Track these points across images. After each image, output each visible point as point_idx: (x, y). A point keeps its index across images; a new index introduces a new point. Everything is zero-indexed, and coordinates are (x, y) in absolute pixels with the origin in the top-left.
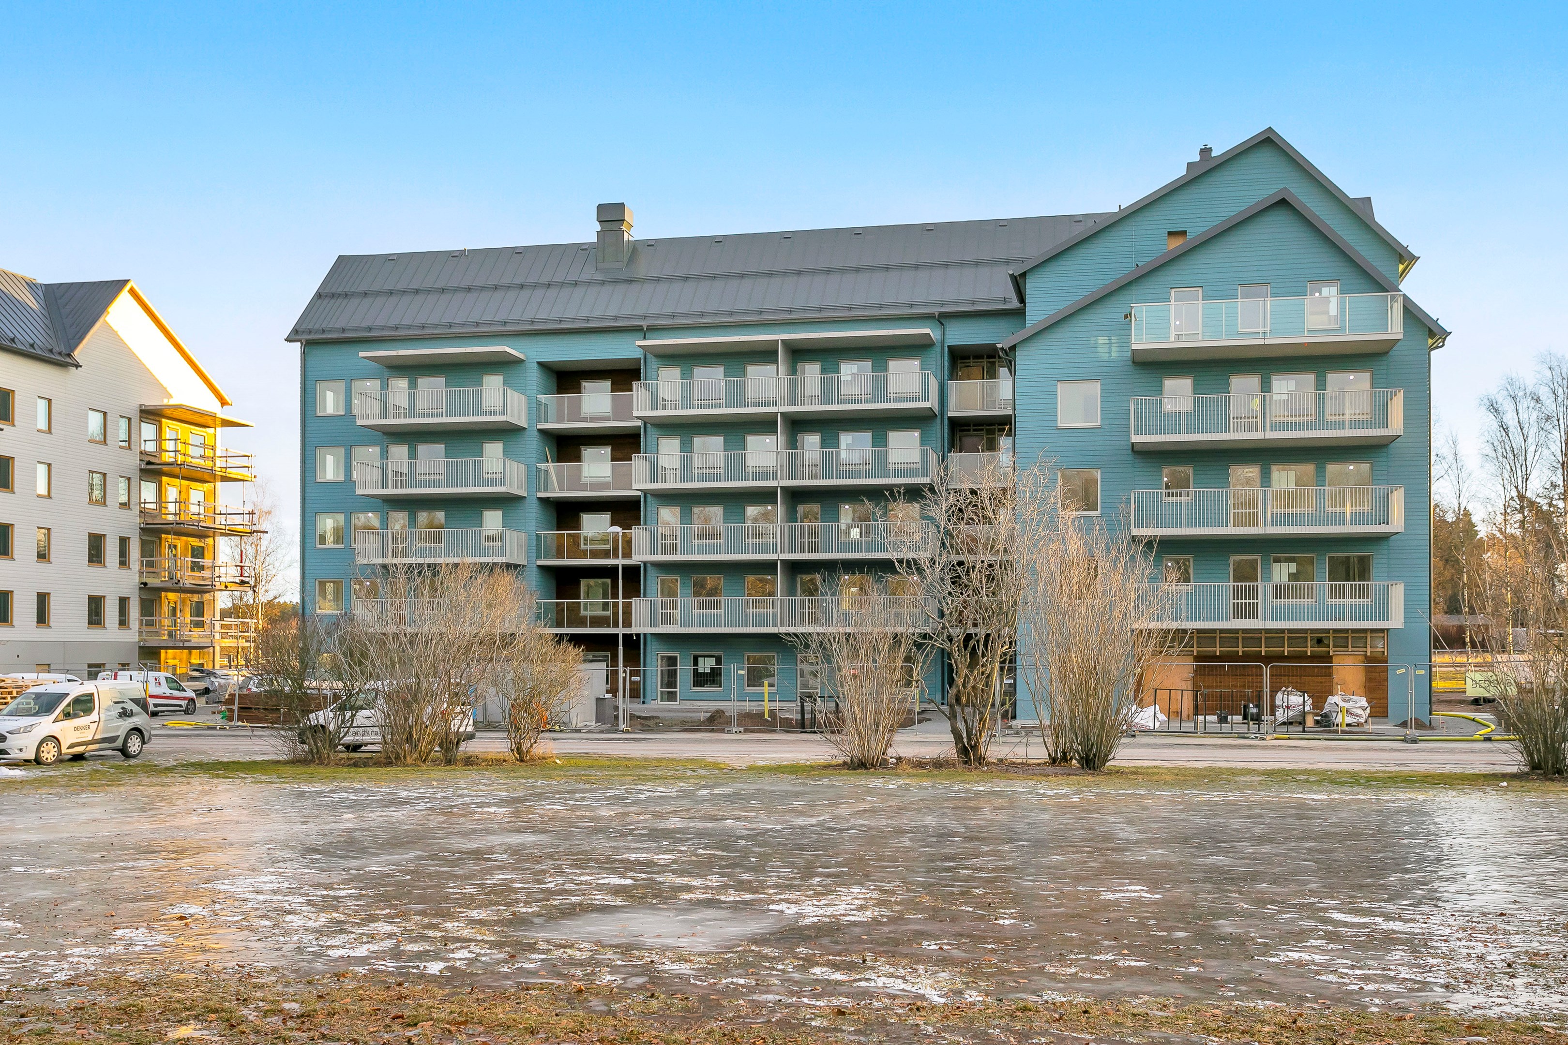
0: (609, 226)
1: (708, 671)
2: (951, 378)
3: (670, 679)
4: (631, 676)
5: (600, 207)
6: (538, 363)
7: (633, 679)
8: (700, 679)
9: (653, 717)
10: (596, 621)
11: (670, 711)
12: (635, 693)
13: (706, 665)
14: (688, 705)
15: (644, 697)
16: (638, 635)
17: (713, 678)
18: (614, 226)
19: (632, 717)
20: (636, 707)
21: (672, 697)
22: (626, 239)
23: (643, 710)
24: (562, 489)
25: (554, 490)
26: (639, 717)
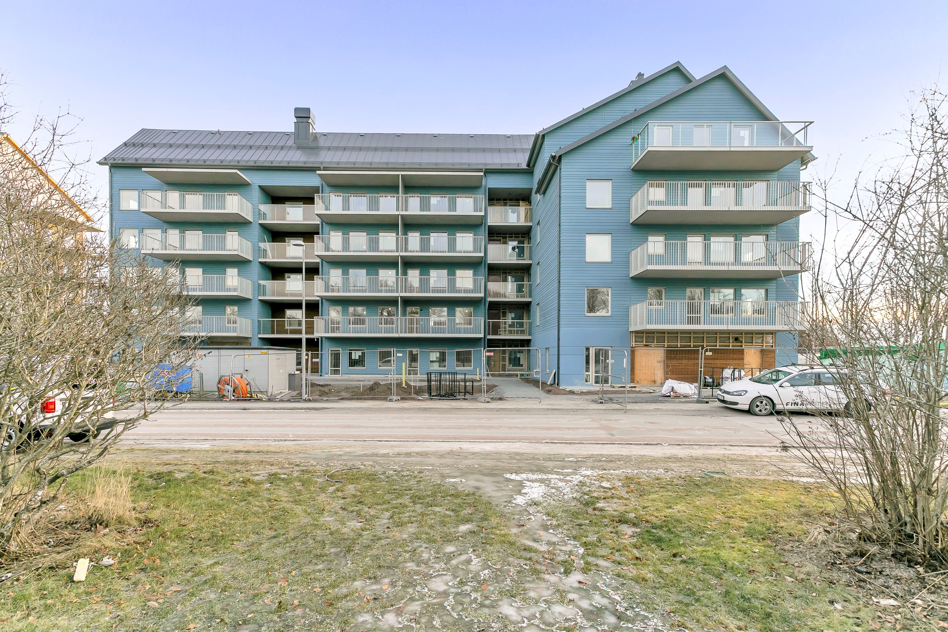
0: (301, 120)
1: (357, 358)
2: (489, 205)
3: (336, 364)
4: (312, 358)
5: (297, 110)
6: (259, 186)
7: (314, 360)
8: (353, 363)
9: (327, 385)
10: (293, 332)
11: (337, 380)
12: (315, 369)
13: (356, 355)
14: (346, 377)
15: (321, 372)
16: (318, 339)
17: (360, 362)
18: (305, 120)
19: (313, 385)
20: (315, 378)
21: (336, 372)
22: (311, 131)
23: (318, 380)
24: (273, 258)
25: (269, 258)
26: (319, 385)
